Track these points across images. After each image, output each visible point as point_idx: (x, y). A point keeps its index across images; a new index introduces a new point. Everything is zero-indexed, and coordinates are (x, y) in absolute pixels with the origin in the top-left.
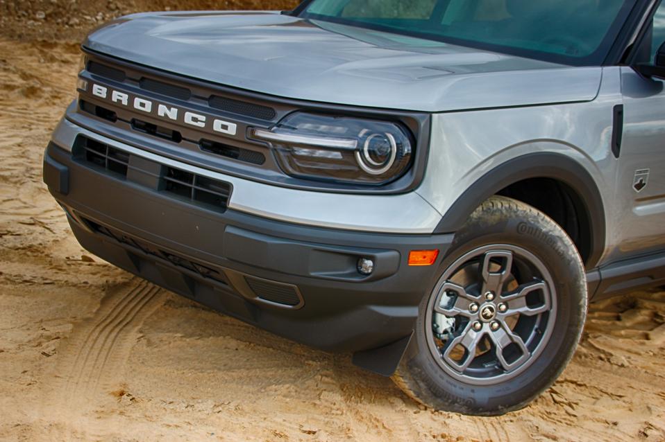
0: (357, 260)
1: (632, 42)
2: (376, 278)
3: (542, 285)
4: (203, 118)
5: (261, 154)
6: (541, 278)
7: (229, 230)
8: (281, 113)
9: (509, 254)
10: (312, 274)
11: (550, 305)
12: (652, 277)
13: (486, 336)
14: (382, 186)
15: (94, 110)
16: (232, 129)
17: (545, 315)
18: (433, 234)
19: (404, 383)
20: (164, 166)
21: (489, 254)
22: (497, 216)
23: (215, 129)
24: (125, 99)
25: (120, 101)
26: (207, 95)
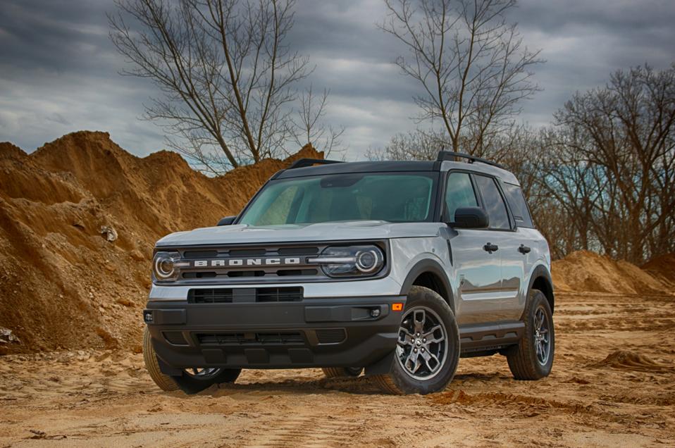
0: (371, 309)
1: (441, 214)
2: (381, 318)
3: (439, 326)
4: (279, 260)
5: (315, 270)
6: (438, 323)
7: (307, 308)
8: (321, 249)
9: (423, 311)
10: (353, 319)
11: (444, 337)
12: (471, 338)
13: (420, 355)
14: (374, 275)
15: (195, 275)
16: (297, 261)
17: (443, 342)
18: (400, 295)
19: (391, 381)
20: (257, 289)
21: (416, 312)
22: (416, 291)
23: (286, 263)
24: (222, 263)
25: (218, 265)
26: (277, 249)
